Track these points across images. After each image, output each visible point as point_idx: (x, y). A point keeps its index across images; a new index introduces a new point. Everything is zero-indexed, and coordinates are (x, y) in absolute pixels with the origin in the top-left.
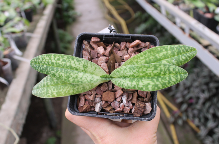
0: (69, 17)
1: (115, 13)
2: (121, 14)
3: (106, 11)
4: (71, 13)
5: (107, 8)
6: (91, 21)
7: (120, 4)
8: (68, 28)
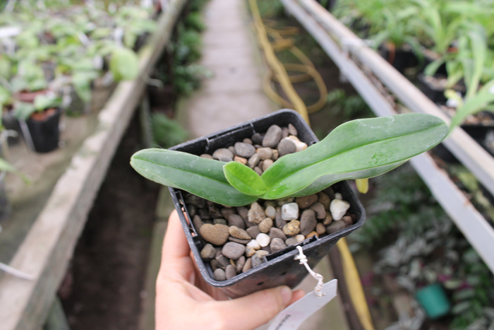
0: (187, 78)
1: (285, 81)
2: (296, 85)
3: (267, 73)
4: (192, 69)
5: (269, 66)
6: (233, 94)
7: (297, 61)
8: (182, 105)
